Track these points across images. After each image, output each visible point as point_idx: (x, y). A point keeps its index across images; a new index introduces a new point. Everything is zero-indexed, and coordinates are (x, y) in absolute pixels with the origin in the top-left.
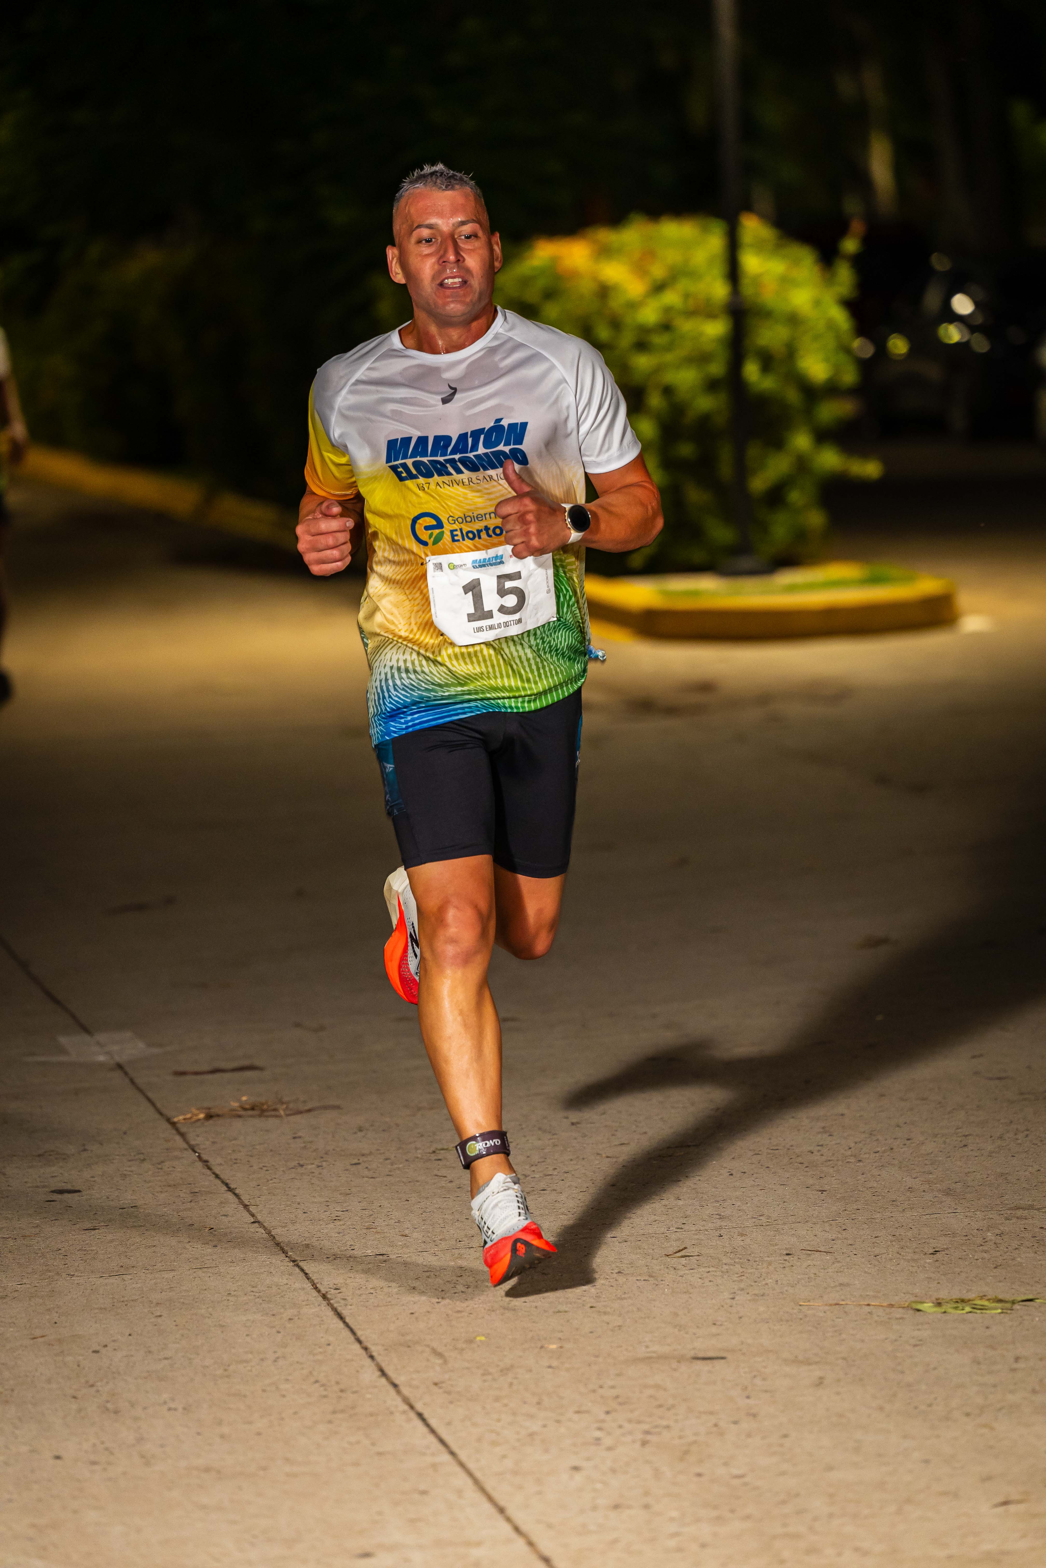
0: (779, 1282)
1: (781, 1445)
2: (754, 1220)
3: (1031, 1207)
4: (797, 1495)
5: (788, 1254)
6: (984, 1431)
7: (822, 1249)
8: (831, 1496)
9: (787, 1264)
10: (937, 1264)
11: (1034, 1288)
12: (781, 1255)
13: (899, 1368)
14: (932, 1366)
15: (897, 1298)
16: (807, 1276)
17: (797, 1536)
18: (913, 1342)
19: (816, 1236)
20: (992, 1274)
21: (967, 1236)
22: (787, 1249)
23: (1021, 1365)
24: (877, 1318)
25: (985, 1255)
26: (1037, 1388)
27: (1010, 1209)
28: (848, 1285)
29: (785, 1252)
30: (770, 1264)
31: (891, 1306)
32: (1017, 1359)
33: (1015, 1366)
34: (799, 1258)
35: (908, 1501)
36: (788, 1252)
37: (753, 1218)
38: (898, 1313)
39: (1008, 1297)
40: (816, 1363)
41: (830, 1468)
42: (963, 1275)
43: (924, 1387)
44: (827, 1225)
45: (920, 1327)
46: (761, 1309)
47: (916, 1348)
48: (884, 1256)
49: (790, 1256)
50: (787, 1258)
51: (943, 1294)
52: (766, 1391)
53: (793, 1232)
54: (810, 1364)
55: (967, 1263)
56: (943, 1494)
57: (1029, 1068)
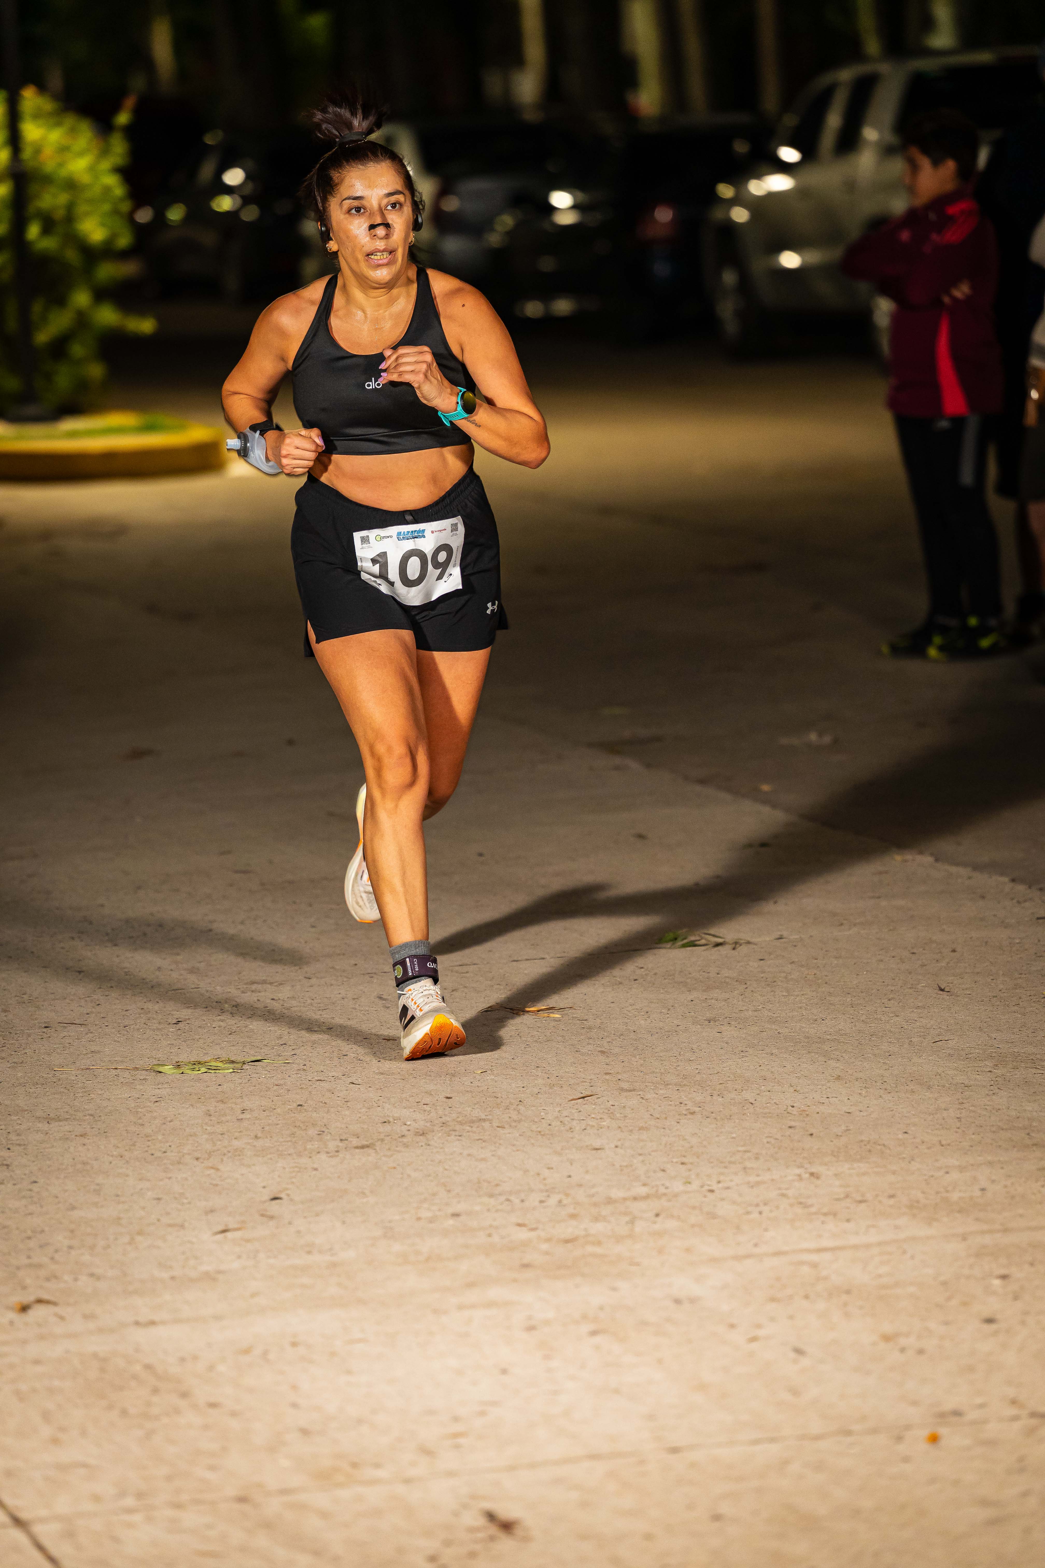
0: (37, 1051)
1: (30, 1190)
2: (17, 998)
3: (264, 982)
4: (42, 1231)
5: (46, 1027)
6: (212, 1171)
7: (77, 1021)
8: (72, 1231)
9: (45, 1035)
10: (179, 1032)
11: (262, 1051)
12: (40, 1027)
13: (140, 1121)
14: (169, 1119)
15: (141, 1062)
16: (62, 1046)
17: (39, 1266)
18: (154, 1099)
19: (72, 1011)
20: (227, 1040)
21: (207, 1008)
22: (45, 1022)
23: (247, 1115)
24: (122, 1080)
25: (222, 1024)
26: (259, 1135)
27: (246, 984)
28: (99, 1052)
29: (43, 1026)
30: (29, 1035)
31: (136, 1069)
32: (243, 1111)
33: (242, 1116)
34: (56, 1030)
35: (140, 1233)
36: (46, 1025)
37: (16, 996)
38: (142, 1075)
39: (240, 1059)
40: (66, 1119)
41: (73, 1208)
42: (201, 1041)
43: (160, 1137)
44: (82, 1001)
45: (160, 1086)
46: (20, 1075)
47: (156, 1104)
48: (132, 1027)
49: (48, 1029)
50: (45, 1030)
51: (183, 1058)
52: (20, 1145)
53: (53, 1008)
54: (60, 1121)
55: (205, 1031)
56: (170, 1225)
57: (271, 862)
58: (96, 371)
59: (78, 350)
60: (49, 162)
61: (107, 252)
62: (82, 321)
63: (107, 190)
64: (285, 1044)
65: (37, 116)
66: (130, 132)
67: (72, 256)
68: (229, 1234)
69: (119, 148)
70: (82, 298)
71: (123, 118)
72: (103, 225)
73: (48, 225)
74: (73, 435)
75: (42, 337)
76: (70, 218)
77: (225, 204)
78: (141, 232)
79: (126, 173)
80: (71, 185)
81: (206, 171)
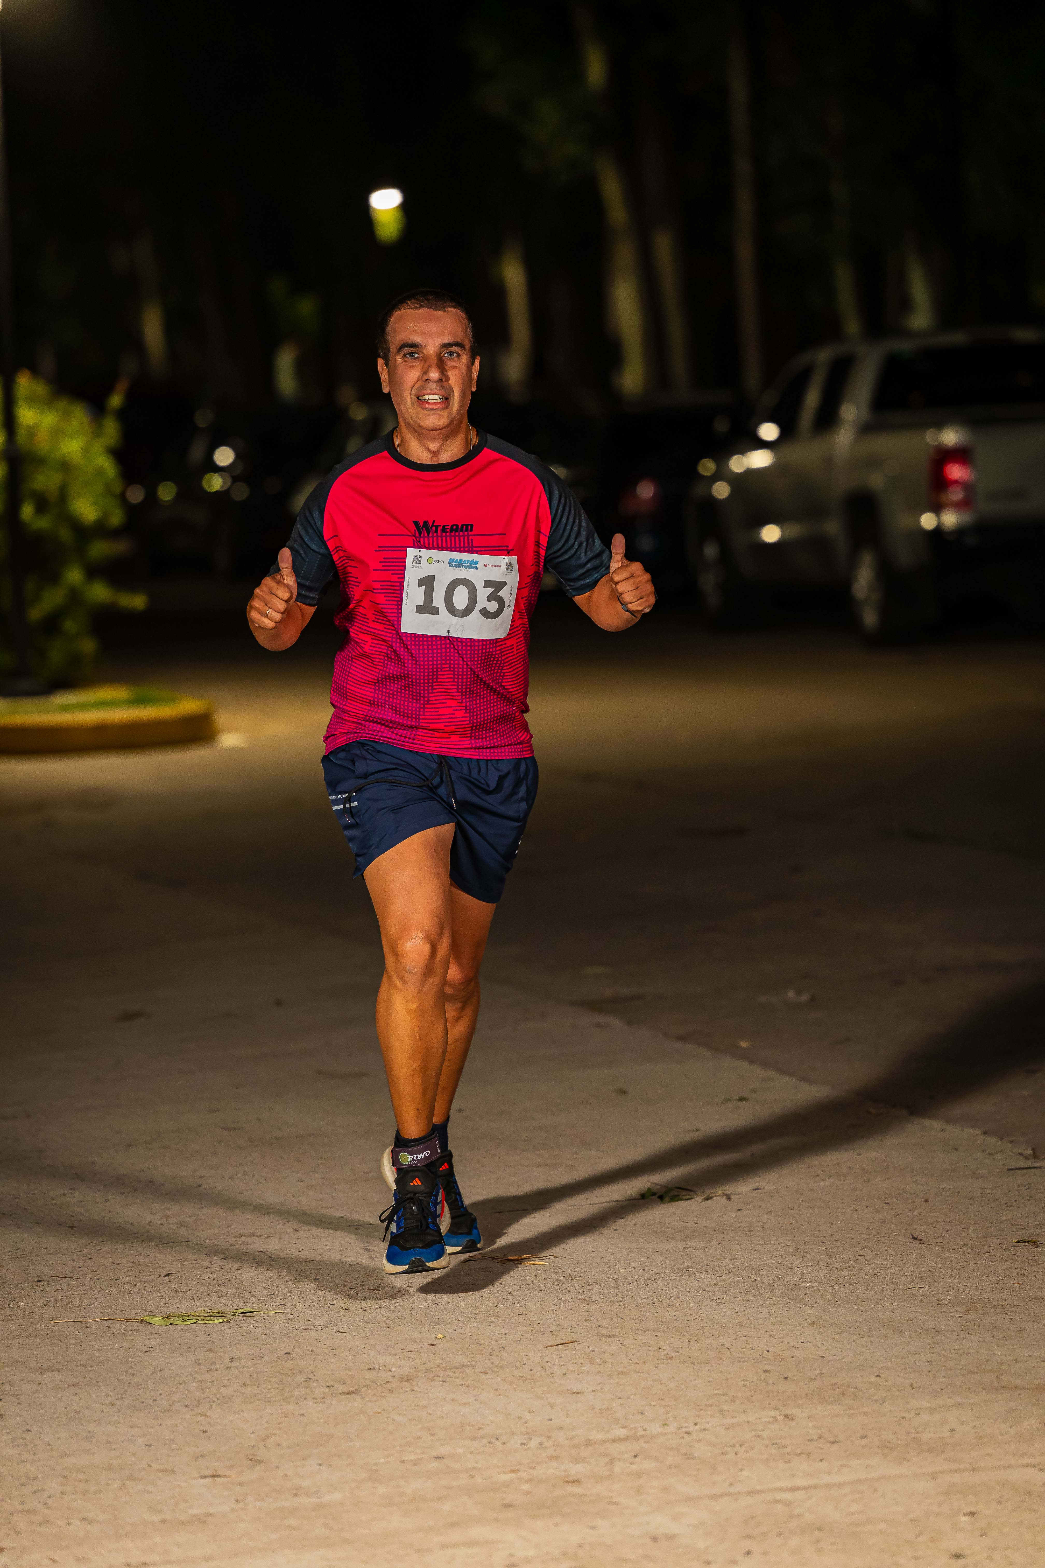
0: (30, 1304)
1: (24, 1439)
2: (10, 1253)
3: (253, 1235)
4: (35, 1478)
5: (39, 1281)
6: (202, 1418)
7: (70, 1275)
8: (64, 1478)
9: (38, 1289)
10: (169, 1284)
11: (251, 1301)
12: (33, 1281)
13: (132, 1370)
14: (159, 1368)
15: (132, 1314)
16: (54, 1299)
17: (33, 1511)
18: (145, 1349)
19: (64, 1265)
20: (216, 1291)
21: (196, 1260)
22: (38, 1277)
23: (235, 1364)
24: (114, 1331)
25: (211, 1275)
26: (248, 1382)
27: (235, 1237)
28: (90, 1304)
29: (36, 1280)
30: (23, 1289)
31: (129, 1320)
32: (232, 1359)
33: (230, 1365)
34: (49, 1284)
35: (131, 1478)
36: (39, 1279)
37: (10, 1251)
38: (134, 1326)
39: (229, 1310)
40: (59, 1370)
41: (66, 1455)
42: (191, 1293)
43: (150, 1386)
44: (75, 1255)
45: (150, 1336)
46: (13, 1327)
47: (147, 1354)
48: (123, 1280)
49: (40, 1283)
50: (38, 1284)
51: (173, 1309)
52: (13, 1395)
53: (45, 1262)
54: (53, 1371)
55: (195, 1283)
56: (161, 1471)
57: (259, 1119)
58: (88, 646)
59: (70, 625)
60: (42, 443)
61: (100, 530)
62: (75, 596)
63: (99, 472)
64: (273, 1295)
65: (32, 400)
66: (122, 415)
67: (65, 534)
68: (218, 1480)
69: (111, 430)
70: (74, 575)
71: (116, 401)
72: (95, 503)
73: (42, 504)
74: (66, 708)
75: (35, 614)
76: (63, 496)
77: (215, 483)
78: (132, 512)
79: (119, 454)
80: (65, 466)
81: (196, 452)
